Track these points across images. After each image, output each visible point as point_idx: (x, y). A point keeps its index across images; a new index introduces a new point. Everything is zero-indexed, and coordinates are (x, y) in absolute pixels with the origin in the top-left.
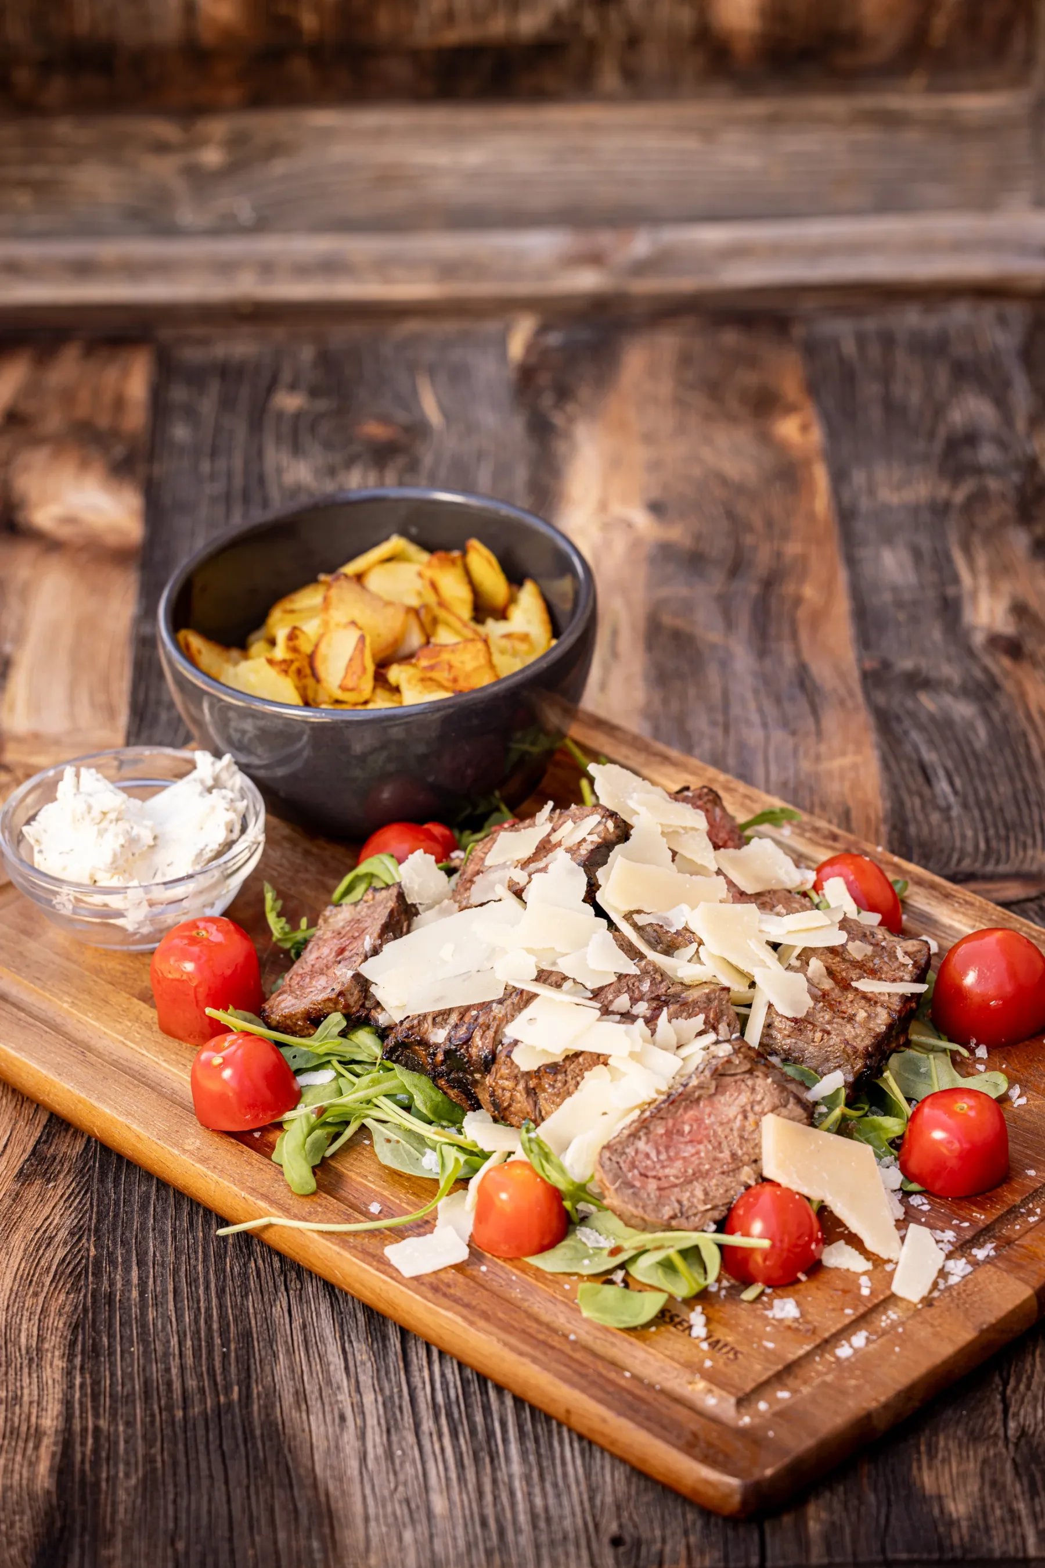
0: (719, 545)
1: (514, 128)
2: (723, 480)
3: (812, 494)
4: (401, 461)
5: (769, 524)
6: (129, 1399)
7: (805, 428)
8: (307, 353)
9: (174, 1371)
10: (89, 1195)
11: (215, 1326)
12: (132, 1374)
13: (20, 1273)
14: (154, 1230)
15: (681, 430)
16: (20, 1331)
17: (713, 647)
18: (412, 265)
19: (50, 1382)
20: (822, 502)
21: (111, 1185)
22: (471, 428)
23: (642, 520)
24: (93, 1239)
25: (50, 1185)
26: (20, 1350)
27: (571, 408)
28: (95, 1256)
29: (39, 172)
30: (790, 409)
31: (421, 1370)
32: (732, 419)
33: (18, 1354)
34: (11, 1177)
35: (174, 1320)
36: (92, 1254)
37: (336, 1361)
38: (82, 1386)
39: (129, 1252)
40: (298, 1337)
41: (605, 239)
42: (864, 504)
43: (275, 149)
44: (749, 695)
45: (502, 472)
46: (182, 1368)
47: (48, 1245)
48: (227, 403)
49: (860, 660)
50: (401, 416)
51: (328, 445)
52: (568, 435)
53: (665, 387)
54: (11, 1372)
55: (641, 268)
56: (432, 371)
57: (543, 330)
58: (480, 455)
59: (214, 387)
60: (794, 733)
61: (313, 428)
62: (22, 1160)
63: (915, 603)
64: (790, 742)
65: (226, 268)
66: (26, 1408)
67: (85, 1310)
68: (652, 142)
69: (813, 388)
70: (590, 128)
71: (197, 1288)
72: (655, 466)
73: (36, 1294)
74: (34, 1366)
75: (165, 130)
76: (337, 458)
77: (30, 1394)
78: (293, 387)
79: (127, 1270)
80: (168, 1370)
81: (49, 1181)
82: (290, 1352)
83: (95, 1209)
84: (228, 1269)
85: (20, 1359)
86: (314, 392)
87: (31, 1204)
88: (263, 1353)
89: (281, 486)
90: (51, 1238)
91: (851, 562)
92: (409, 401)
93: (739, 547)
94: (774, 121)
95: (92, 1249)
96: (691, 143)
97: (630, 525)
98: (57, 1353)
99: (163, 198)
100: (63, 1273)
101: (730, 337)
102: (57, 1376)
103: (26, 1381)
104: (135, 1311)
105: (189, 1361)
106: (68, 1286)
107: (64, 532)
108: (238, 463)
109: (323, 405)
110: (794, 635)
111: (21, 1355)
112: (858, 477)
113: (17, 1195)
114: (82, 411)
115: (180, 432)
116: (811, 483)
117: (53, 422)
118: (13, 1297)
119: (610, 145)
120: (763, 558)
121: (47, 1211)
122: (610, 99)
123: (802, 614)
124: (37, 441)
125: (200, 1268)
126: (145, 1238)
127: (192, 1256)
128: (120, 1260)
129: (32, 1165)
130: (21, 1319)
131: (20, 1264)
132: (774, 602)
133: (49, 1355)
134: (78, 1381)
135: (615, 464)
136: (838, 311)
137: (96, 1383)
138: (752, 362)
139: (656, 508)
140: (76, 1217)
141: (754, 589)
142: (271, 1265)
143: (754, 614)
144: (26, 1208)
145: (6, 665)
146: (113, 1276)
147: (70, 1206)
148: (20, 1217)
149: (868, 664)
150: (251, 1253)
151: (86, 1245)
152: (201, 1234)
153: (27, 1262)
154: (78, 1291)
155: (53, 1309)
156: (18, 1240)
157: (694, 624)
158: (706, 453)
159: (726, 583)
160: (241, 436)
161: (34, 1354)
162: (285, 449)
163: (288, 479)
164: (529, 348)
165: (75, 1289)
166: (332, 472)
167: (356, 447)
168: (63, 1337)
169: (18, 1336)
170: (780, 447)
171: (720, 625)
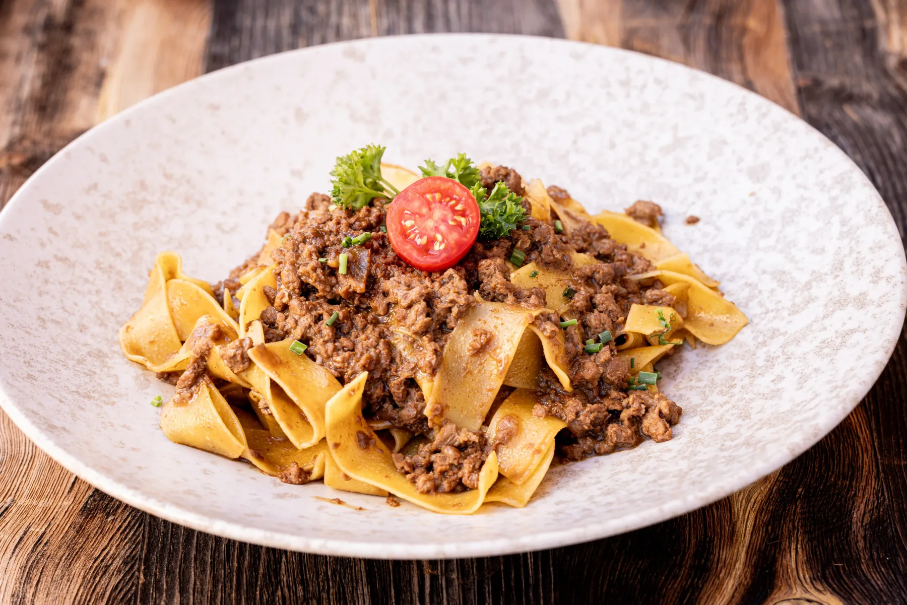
10: (142, 528)
13: (78, 598)
14: (195, 560)
24: (143, 568)
25: (110, 518)
28: (144, 584)
34: (77, 511)
36: (141, 582)
39: (173, 580)
47: (104, 573)
49: (795, 79)
62: (87, 496)
63: (839, 33)
79: (171, 597)
81: (108, 515)
83: (146, 541)
84: (258, 597)
87: (92, 535)
90: (107, 567)
95: (142, 576)
100: (115, 599)
110: (742, 60)
113: (81, 527)
121: (105, 542)
123: (747, 41)
125: (233, 595)
126: (188, 568)
127: (228, 584)
128: (165, 587)
129: (95, 500)
131: (78, 591)
132: (724, 32)
140: (130, 548)
141: (708, 20)
142: (295, 593)
143: (709, 41)
144: (88, 538)
145: (101, 77)
146: (158, 602)
147: (125, 538)
148: (81, 547)
149: (802, 82)
150: (279, 582)
151: (137, 573)
152: (236, 565)
153: (85, 589)
156: (78, 568)
157: (659, 47)
159: (685, 16)
171: (681, 49)
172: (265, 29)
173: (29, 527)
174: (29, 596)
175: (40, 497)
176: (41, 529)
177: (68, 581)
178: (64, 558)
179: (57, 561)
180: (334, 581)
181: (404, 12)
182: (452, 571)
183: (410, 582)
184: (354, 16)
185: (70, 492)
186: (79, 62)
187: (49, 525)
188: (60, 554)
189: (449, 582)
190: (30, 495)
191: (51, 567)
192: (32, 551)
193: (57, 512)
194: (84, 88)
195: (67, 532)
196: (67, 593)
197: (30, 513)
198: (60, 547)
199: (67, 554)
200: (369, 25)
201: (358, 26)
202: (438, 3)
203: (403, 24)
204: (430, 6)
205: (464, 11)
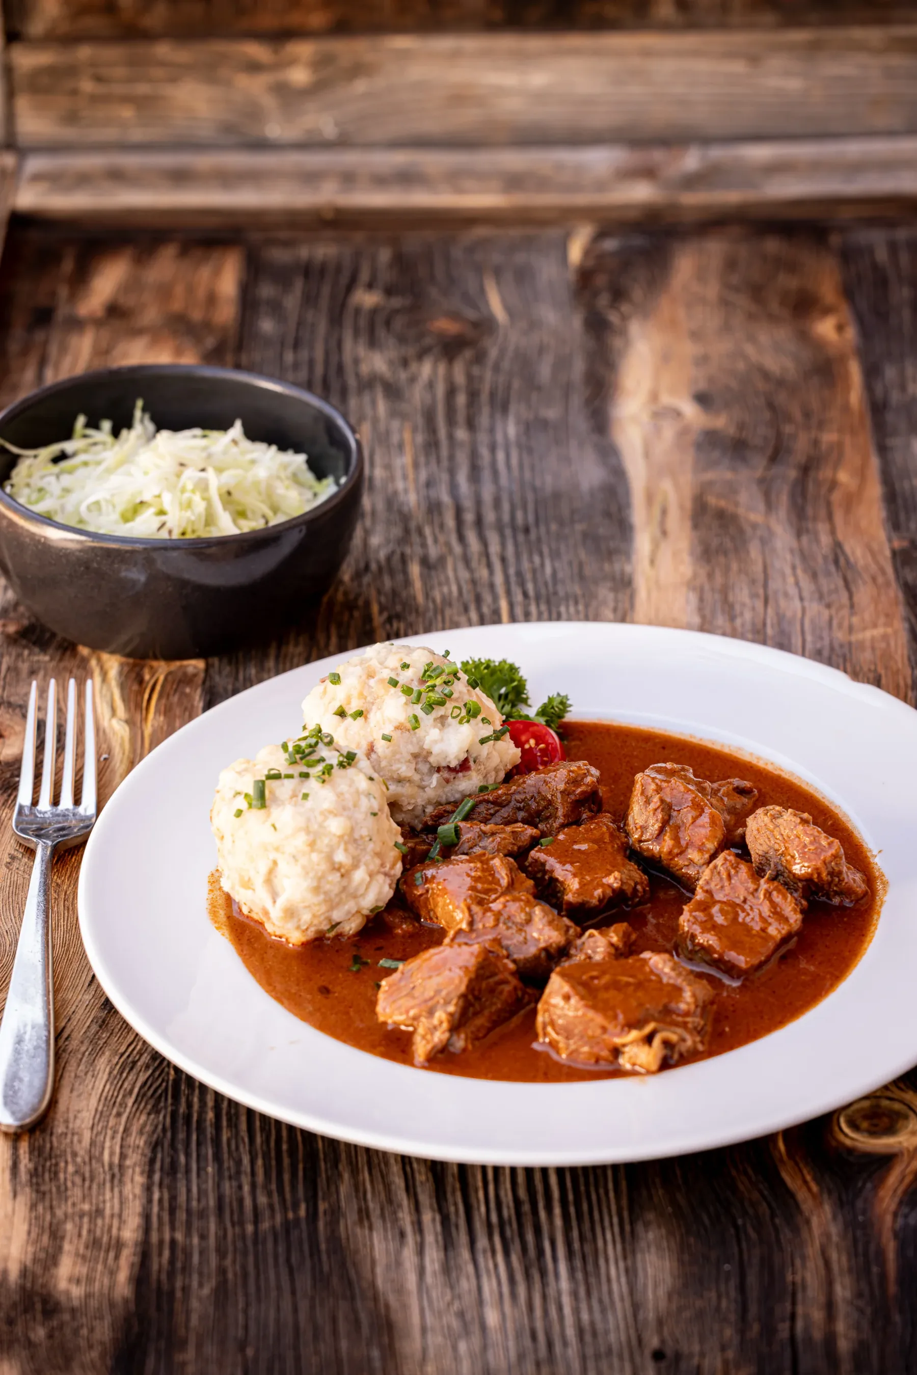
0: (761, 433)
1: (575, 52)
2: (766, 375)
3: (847, 389)
4: (468, 354)
5: (807, 415)
6: (202, 1214)
7: (840, 328)
8: (385, 255)
9: (246, 1188)
11: (285, 1147)
12: (206, 1193)
13: (105, 1094)
15: (726, 328)
16: (103, 1148)
17: (754, 526)
18: (481, 177)
19: (131, 1196)
20: (856, 395)
22: (534, 325)
23: (690, 410)
26: (103, 1166)
27: (625, 308)
28: (174, 1080)
29: (142, 89)
30: (827, 311)
31: (476, 1191)
32: (772, 318)
33: (101, 1170)
34: (99, 1005)
35: (246, 1140)
36: (171, 1078)
38: (161, 1201)
41: (658, 156)
42: (895, 397)
43: (357, 70)
44: (788, 571)
45: (561, 364)
46: (253, 1186)
47: (132, 1069)
48: (309, 300)
49: (890, 540)
50: (471, 314)
51: (402, 340)
52: (623, 332)
53: (712, 290)
54: (95, 1186)
55: (691, 181)
56: (498, 272)
57: (601, 235)
58: (541, 350)
59: (299, 285)
60: (828, 606)
61: (388, 323)
64: (826, 613)
65: (311, 178)
66: (107, 1220)
67: (164, 1130)
68: (703, 66)
69: (848, 292)
70: (647, 53)
72: (702, 360)
73: (119, 1115)
74: (116, 1181)
75: (256, 51)
76: (411, 351)
77: (112, 1207)
78: (370, 286)
80: (240, 1187)
82: (354, 1173)
85: (102, 1175)
86: (389, 291)
87: (116, 1030)
88: (329, 1173)
89: (357, 375)
90: (134, 1063)
91: (883, 450)
92: (477, 300)
93: (779, 435)
94: (815, 47)
96: (738, 67)
97: (678, 414)
98: (138, 1170)
99: (255, 113)
100: (144, 1095)
101: (772, 245)
102: (138, 1190)
103: (108, 1195)
104: (209, 1131)
105: (260, 1179)
106: (149, 1107)
108: (319, 354)
109: (397, 302)
110: (830, 517)
111: (104, 1172)
112: (890, 372)
113: (104, 1021)
114: (177, 305)
115: (267, 326)
116: (846, 377)
117: (151, 315)
118: (98, 1116)
119: (664, 68)
120: (801, 446)
121: (130, 1037)
122: (666, 27)
123: (836, 497)
124: (137, 332)
130: (105, 1138)
131: (105, 1086)
132: (811, 487)
133: (130, 1171)
134: (156, 1196)
135: (665, 358)
136: (872, 222)
137: (173, 1198)
138: (792, 267)
139: (703, 399)
141: (793, 474)
143: (792, 497)
144: (111, 1034)
146: (190, 1098)
148: (105, 1042)
149: (897, 544)
151: (166, 1069)
153: (112, 1084)
154: (158, 1112)
155: (135, 1129)
156: (103, 1064)
157: (737, 504)
158: (749, 350)
159: (767, 468)
160: (322, 327)
161: (116, 1170)
162: (362, 341)
163: (364, 369)
164: (587, 253)
165: (156, 1110)
166: (405, 363)
167: (428, 341)
168: (143, 1155)
169: (102, 1153)
170: (817, 345)
171: (761, 506)
177: (93, 1076)
178: (87, 1053)
179: (80, 1056)
181: (445, 463)
184: (388, 467)
187: (69, 1020)
188: (83, 1049)
193: (77, 1006)
195: (89, 1027)
196: (93, 1088)
198: (82, 1042)
199: (90, 1049)
200: (405, 477)
201: (392, 478)
202: (484, 452)
203: (445, 477)
204: (474, 456)
205: (514, 461)
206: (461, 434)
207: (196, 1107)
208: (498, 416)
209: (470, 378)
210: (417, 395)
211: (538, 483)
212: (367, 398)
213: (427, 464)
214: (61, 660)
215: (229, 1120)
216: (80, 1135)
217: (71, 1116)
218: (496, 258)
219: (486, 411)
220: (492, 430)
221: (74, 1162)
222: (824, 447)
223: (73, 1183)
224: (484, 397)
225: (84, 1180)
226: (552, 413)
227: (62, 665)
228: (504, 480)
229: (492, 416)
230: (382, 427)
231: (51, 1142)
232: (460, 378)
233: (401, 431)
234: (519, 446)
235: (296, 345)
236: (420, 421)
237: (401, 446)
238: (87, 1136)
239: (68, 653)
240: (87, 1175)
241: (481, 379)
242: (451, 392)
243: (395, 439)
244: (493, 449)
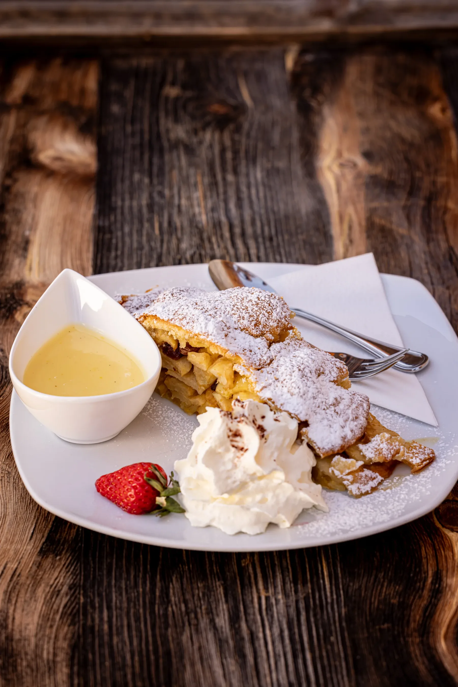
0: (402, 177)
2: (403, 140)
3: (450, 149)
4: (232, 126)
5: (428, 165)
7: (443, 110)
8: (181, 64)
9: (129, 677)
10: (79, 565)
11: (151, 647)
13: (42, 613)
14: (115, 586)
15: (378, 110)
16: (43, 649)
17: (402, 237)
19: (61, 683)
20: (455, 153)
21: (90, 559)
22: (268, 108)
23: (361, 162)
24: (82, 592)
25: (58, 558)
26: (43, 662)
27: (320, 98)
28: (83, 603)
30: (436, 100)
31: (265, 676)
32: (404, 104)
33: (42, 664)
34: (36, 553)
35: (128, 643)
36: (81, 602)
37: (218, 671)
38: (79, 685)
39: (102, 600)
40: (197, 656)
44: (423, 266)
45: (286, 133)
46: (133, 674)
47: (57, 595)
48: (139, 92)
50: (232, 101)
51: (193, 118)
52: (320, 113)
53: (369, 86)
54: (39, 675)
55: (353, 19)
56: (246, 75)
57: (302, 52)
58: (273, 124)
59: (132, 83)
60: (448, 288)
61: (184, 107)
62: (42, 542)
64: (447, 293)
65: (137, 16)
67: (79, 637)
69: (446, 88)
71: (140, 623)
72: (366, 131)
73: (51, 627)
74: (52, 672)
76: (199, 125)
78: (173, 84)
79: (101, 612)
80: (125, 676)
81: (57, 555)
82: (193, 665)
83: (83, 573)
84: (157, 612)
85: (43, 668)
86: (184, 87)
87: (47, 569)
88: (178, 665)
89: (169, 140)
90: (59, 591)
92: (235, 92)
93: (413, 178)
95: (82, 598)
97: (355, 165)
98: (64, 664)
100: (66, 613)
101: (401, 58)
102: (65, 678)
103: (47, 681)
104: (106, 638)
105: (137, 669)
106: (69, 621)
107: (56, 166)
108: (146, 127)
109: (189, 94)
110: (445, 231)
111: (44, 665)
113: (40, 563)
114: (63, 96)
115: (115, 109)
116: (449, 141)
117: (48, 102)
118: (39, 628)
120: (426, 184)
121: (56, 574)
123: (448, 217)
124: (41, 113)
125: (141, 611)
126: (111, 592)
127: (137, 603)
128: (97, 605)
129: (47, 545)
130: (44, 642)
131: (42, 607)
132: (433, 210)
133: (60, 665)
134: (76, 682)
135: (345, 129)
137: (86, 683)
138: (414, 72)
139: (367, 155)
140: (72, 578)
141: (422, 203)
142: (180, 609)
143: (423, 217)
144: (45, 572)
145: (27, 243)
146: (93, 615)
147: (69, 571)
148: (41, 578)
150: (169, 601)
151: (78, 596)
152: (141, 590)
153: (46, 606)
154: (74, 625)
155: (61, 636)
156: (41, 592)
157: (391, 223)
158: (393, 124)
159: (407, 199)
160: (147, 111)
161: (51, 664)
162: (170, 119)
163: (172, 136)
164: (296, 63)
165: (73, 623)
166: (196, 132)
167: (208, 118)
168: (67, 654)
169: (42, 653)
170: (430, 121)
171: (406, 224)
172: (131, 208)
173: (6, 564)
174: (11, 611)
175: (12, 543)
176: (14, 565)
177: (35, 600)
178: (31, 585)
179: (26, 587)
180: (204, 600)
181: (222, 197)
182: (278, 593)
183: (252, 601)
184: (189, 198)
185: (31, 539)
186: (10, 232)
187: (19, 563)
188: (28, 582)
189: (277, 601)
190: (6, 542)
191: (23, 591)
192: (11, 580)
193: (23, 554)
194: (16, 252)
195: (31, 568)
196: (35, 609)
197: (7, 554)
198: (27, 578)
199: (32, 582)
200: (199, 205)
201: (192, 206)
202: (244, 188)
203: (222, 205)
204: (238, 191)
205: (261, 194)
206: (230, 178)
207: (97, 621)
208: (251, 166)
209: (233, 141)
210: (203, 152)
211: (276, 209)
212: (175, 154)
213: (211, 197)
214: (5, 325)
215: (117, 629)
216: (29, 640)
217: (23, 626)
218: (244, 66)
219: (243, 163)
220: (248, 175)
221: (26, 659)
222: (439, 185)
223: (27, 673)
224: (242, 154)
225: (32, 671)
226: (281, 164)
227: (6, 328)
228: (256, 208)
229: (247, 166)
230: (184, 172)
231: (12, 646)
232: (228, 143)
233: (195, 175)
234: (264, 185)
235: (133, 122)
236: (206, 169)
237: (196, 185)
238: (33, 640)
239: (9, 320)
240: (34, 667)
241: (240, 142)
242: (223, 151)
243: (192, 180)
244: (249, 187)
